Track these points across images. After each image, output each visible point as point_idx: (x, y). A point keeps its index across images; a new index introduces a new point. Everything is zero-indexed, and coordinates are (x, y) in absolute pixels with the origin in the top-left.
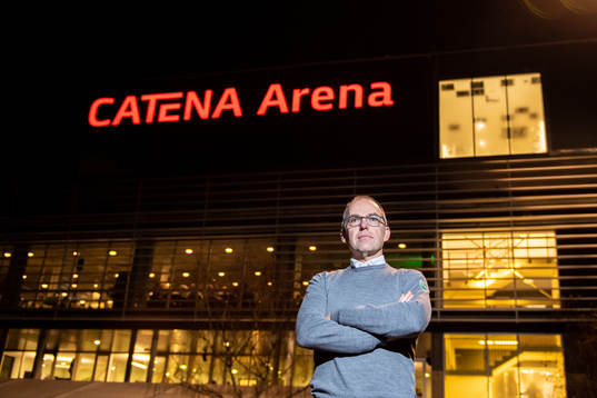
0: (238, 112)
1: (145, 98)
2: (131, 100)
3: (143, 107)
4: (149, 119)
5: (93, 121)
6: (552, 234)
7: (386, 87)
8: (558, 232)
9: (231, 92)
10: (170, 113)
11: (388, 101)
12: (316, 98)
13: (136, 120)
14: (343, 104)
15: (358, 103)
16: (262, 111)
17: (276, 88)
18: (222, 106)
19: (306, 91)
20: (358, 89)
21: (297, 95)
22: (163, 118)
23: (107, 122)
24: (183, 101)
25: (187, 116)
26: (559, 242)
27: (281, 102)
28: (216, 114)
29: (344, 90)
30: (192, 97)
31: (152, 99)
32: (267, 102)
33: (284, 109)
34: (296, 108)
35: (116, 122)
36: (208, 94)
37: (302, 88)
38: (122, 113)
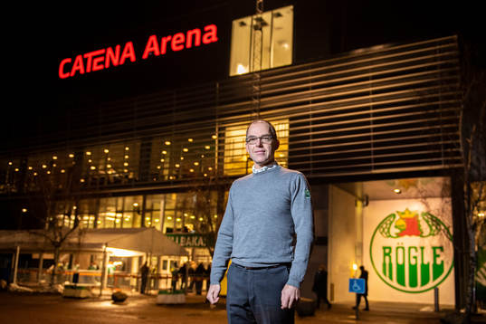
0: (133, 59)
1: (86, 56)
2: (79, 58)
3: (85, 61)
4: (88, 70)
5: (62, 75)
6: (287, 121)
7: (213, 28)
8: (291, 119)
9: (130, 45)
10: (99, 64)
11: (214, 39)
12: (174, 42)
13: (82, 71)
14: (189, 45)
15: (197, 43)
16: (145, 56)
17: (153, 38)
18: (125, 55)
19: (169, 38)
20: (197, 32)
21: (164, 41)
22: (96, 68)
23: (67, 75)
24: (104, 55)
25: (107, 65)
26: (291, 126)
27: (156, 48)
28: (122, 62)
29: (190, 34)
30: (110, 51)
31: (89, 55)
32: (148, 49)
33: (157, 53)
34: (163, 51)
35: (73, 74)
36: (118, 48)
37: (166, 36)
38: (75, 68)
